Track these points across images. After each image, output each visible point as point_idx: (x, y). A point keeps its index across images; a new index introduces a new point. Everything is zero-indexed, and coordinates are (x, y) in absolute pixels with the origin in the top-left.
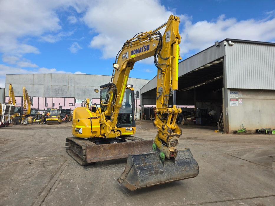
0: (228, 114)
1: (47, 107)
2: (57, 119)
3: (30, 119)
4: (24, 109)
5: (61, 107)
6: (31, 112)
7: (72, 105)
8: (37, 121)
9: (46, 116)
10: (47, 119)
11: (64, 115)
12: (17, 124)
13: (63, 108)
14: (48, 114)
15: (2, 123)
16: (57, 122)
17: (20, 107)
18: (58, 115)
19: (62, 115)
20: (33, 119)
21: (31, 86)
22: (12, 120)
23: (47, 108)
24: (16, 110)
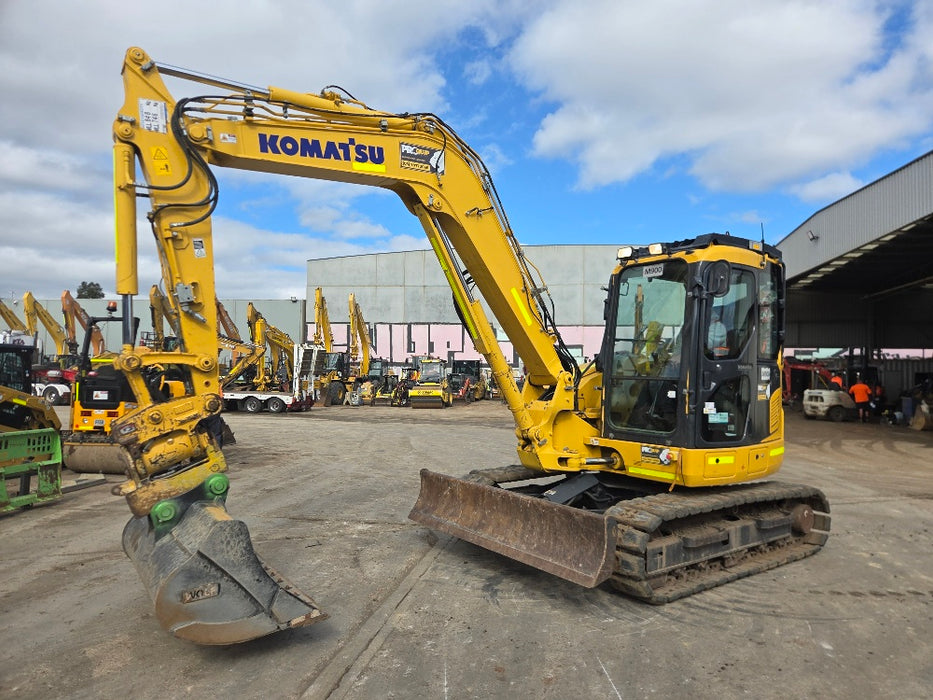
1: (414, 354)
2: (439, 393)
3: (367, 387)
4: (351, 360)
5: (451, 354)
6: (370, 369)
8: (386, 396)
9: (409, 383)
10: (411, 393)
11: (459, 380)
12: (334, 403)
13: (458, 357)
14: (418, 376)
15: (295, 400)
16: (439, 402)
17: (343, 354)
18: (443, 379)
19: (453, 379)
20: (374, 390)
21: (369, 291)
22: (318, 392)
23: (414, 357)
24: (333, 361)
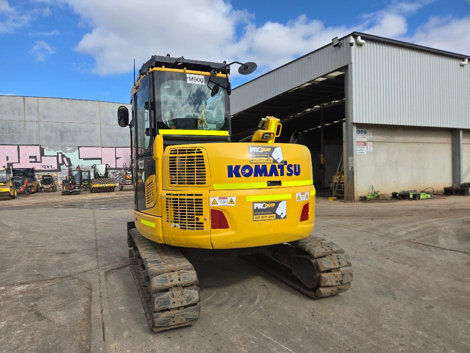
0: (352, 168)
2: (7, 189)
5: (10, 165)
7: (36, 160)
11: (20, 181)
13: (15, 166)
16: (8, 196)
18: (8, 181)
19: (15, 181)
